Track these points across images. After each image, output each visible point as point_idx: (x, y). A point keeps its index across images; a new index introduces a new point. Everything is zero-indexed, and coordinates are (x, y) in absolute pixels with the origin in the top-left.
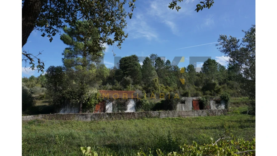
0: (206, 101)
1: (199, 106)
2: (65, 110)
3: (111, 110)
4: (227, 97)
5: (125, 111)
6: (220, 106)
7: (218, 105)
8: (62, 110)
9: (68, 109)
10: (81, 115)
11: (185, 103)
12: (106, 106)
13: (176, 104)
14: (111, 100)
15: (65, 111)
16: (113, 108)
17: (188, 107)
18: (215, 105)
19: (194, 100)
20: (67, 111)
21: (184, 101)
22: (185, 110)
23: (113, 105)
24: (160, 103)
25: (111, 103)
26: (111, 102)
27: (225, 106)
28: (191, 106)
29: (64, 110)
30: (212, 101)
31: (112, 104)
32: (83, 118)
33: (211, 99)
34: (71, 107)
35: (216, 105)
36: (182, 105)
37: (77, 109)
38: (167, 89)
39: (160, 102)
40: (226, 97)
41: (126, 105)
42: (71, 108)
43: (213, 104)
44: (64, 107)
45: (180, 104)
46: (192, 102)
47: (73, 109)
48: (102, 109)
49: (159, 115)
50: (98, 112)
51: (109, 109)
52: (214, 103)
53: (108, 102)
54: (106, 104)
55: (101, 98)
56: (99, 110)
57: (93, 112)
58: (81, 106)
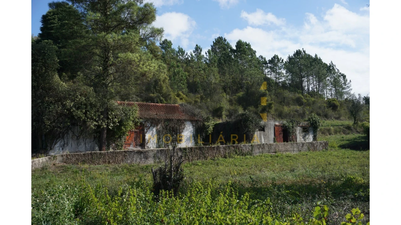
0: (293, 127)
1: (282, 135)
2: (64, 144)
4: (318, 122)
6: (307, 136)
7: (305, 135)
8: (58, 143)
9: (71, 141)
10: (136, 152)
11: (265, 130)
12: (146, 135)
13: (254, 132)
14: (154, 122)
15: (64, 145)
16: (159, 139)
17: (269, 137)
18: (302, 135)
19: (276, 125)
20: (70, 145)
21: (264, 127)
22: (264, 141)
23: (158, 132)
25: (154, 130)
26: (154, 127)
27: (313, 136)
28: (273, 136)
29: (63, 143)
30: (299, 127)
31: (157, 130)
33: (298, 123)
34: (77, 137)
35: (304, 134)
36: (260, 134)
37: (90, 142)
40: (316, 123)
41: (180, 133)
42: (78, 138)
43: (299, 133)
44: (63, 138)
45: (258, 132)
46: (274, 128)
47: (81, 140)
48: (139, 141)
49: (252, 151)
50: (132, 146)
52: (301, 131)
53: (149, 125)
54: (146, 130)
55: (138, 119)
56: (132, 143)
57: (122, 146)
58: (105, 136)
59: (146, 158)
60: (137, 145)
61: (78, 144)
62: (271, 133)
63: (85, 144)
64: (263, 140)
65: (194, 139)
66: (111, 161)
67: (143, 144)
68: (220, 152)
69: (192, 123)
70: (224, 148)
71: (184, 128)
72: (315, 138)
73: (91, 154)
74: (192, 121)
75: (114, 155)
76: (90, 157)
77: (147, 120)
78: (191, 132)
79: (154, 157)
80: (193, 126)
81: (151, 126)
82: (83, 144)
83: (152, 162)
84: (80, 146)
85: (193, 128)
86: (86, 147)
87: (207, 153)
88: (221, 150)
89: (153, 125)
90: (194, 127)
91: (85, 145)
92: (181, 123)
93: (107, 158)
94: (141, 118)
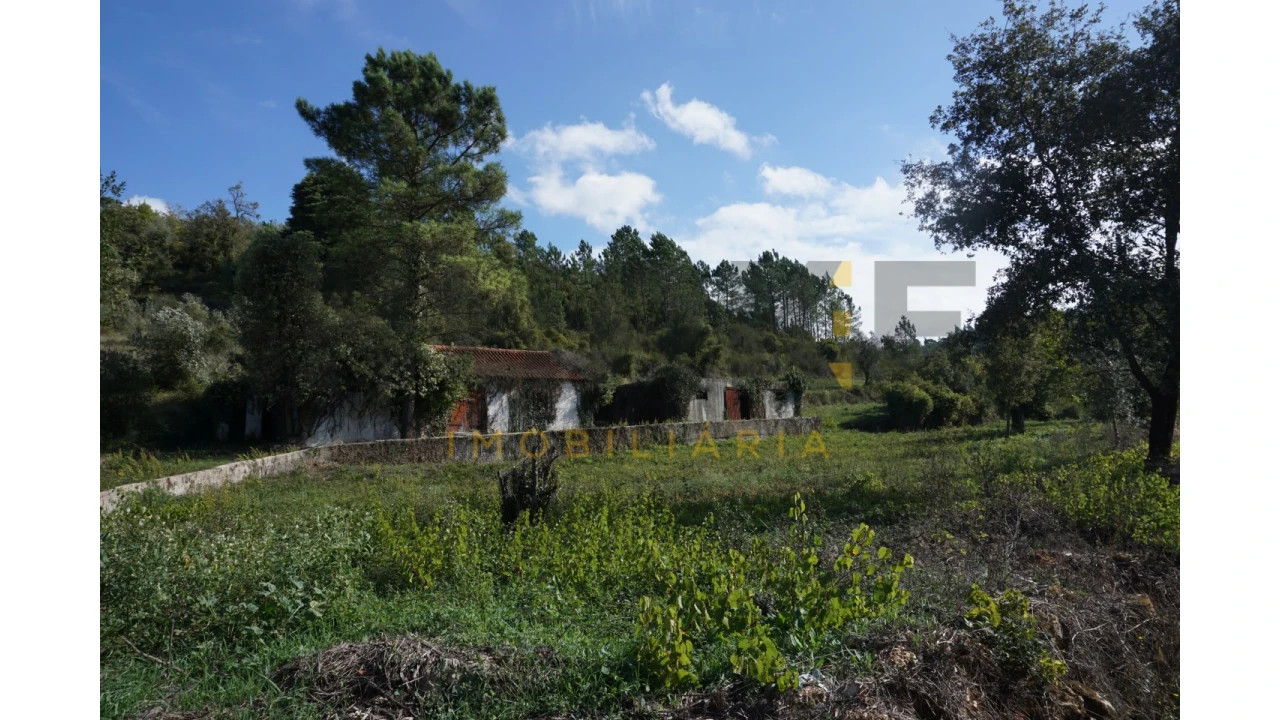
0: (758, 392)
1: (738, 406)
2: (335, 425)
3: (506, 420)
4: (804, 382)
5: (549, 422)
6: (784, 408)
7: (781, 406)
8: (324, 425)
9: (346, 420)
11: (708, 397)
12: (489, 407)
13: (688, 400)
14: (504, 385)
15: (334, 428)
16: (512, 417)
17: (715, 411)
18: (774, 405)
19: (727, 388)
20: (345, 428)
21: (706, 391)
22: (707, 418)
23: (512, 403)
25: (505, 398)
26: (504, 393)
27: (794, 406)
28: (721, 408)
29: (332, 424)
30: (769, 392)
31: (509, 399)
33: (767, 384)
34: (360, 413)
35: (777, 403)
36: (700, 404)
37: (384, 422)
40: (799, 383)
41: (553, 403)
42: (360, 416)
43: (769, 402)
44: (332, 414)
45: (696, 401)
46: (725, 393)
47: (367, 419)
48: (475, 419)
49: (684, 435)
50: (462, 428)
51: (498, 419)
52: (772, 398)
53: (495, 390)
54: (488, 399)
55: (475, 378)
56: (463, 424)
57: (444, 429)
58: (412, 410)
60: (471, 427)
61: (361, 426)
62: (718, 403)
63: (375, 425)
64: (704, 415)
65: (579, 415)
66: (423, 458)
67: (483, 423)
69: (575, 386)
71: (559, 395)
72: (797, 412)
73: (385, 444)
74: (574, 382)
75: (430, 446)
76: (383, 450)
77: (491, 380)
78: (572, 401)
80: (577, 391)
81: (498, 391)
82: (370, 426)
84: (365, 430)
85: (576, 394)
86: (375, 431)
89: (502, 389)
90: (579, 393)
91: (375, 428)
92: (554, 384)
93: (417, 451)
94: (479, 377)
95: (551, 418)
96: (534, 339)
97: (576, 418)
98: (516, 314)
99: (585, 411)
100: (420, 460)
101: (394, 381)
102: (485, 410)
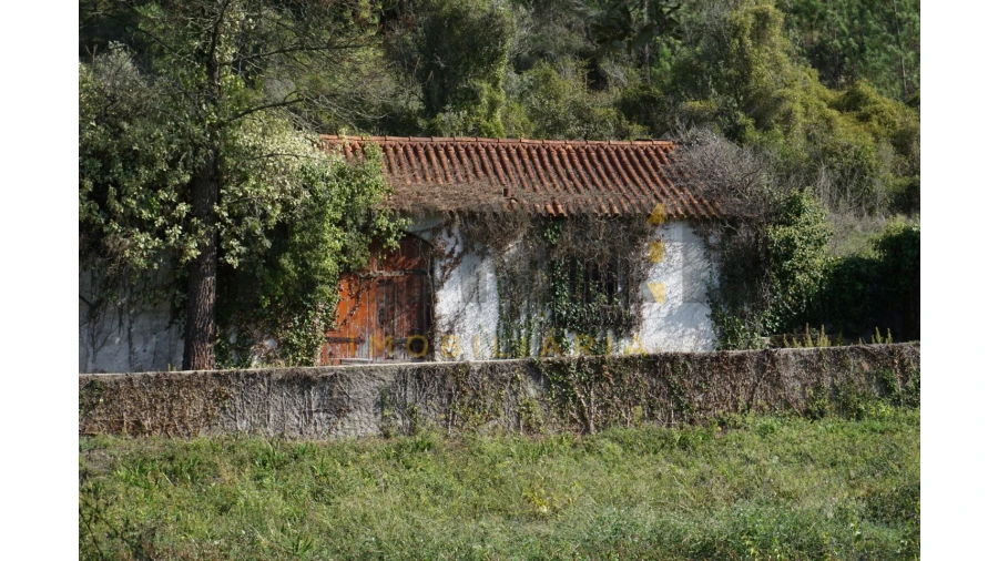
3: (491, 329)
5: (618, 336)
12: (441, 294)
16: (508, 318)
24: (871, 262)
25: (486, 269)
26: (483, 255)
32: (307, 414)
34: (93, 308)
38: (864, 118)
39: (872, 254)
41: (631, 283)
48: (402, 322)
50: (365, 348)
51: (468, 324)
53: (458, 249)
54: (438, 273)
55: (392, 219)
56: (369, 338)
57: (311, 350)
58: (209, 299)
59: (338, 409)
63: (130, 338)
65: (715, 318)
66: (147, 423)
68: (777, 383)
69: (703, 235)
70: (805, 362)
71: (650, 263)
74: (697, 222)
77: (439, 221)
78: (689, 279)
79: (381, 404)
80: (708, 247)
81: (465, 251)
82: (118, 340)
83: (373, 430)
84: (106, 349)
85: (707, 257)
86: (132, 352)
87: (698, 388)
88: (788, 373)
89: (478, 247)
90: (714, 255)
91: (131, 345)
92: (634, 229)
94: (404, 214)
95: (625, 325)
96: (788, 117)
97: (705, 326)
98: (741, 52)
99: (735, 306)
100: (137, 428)
101: (145, 226)
102: (430, 300)
